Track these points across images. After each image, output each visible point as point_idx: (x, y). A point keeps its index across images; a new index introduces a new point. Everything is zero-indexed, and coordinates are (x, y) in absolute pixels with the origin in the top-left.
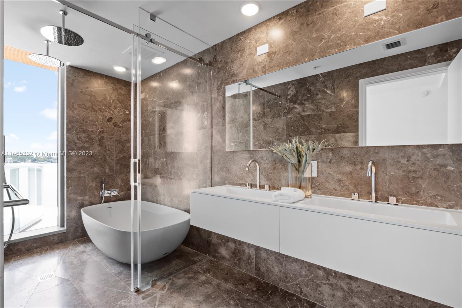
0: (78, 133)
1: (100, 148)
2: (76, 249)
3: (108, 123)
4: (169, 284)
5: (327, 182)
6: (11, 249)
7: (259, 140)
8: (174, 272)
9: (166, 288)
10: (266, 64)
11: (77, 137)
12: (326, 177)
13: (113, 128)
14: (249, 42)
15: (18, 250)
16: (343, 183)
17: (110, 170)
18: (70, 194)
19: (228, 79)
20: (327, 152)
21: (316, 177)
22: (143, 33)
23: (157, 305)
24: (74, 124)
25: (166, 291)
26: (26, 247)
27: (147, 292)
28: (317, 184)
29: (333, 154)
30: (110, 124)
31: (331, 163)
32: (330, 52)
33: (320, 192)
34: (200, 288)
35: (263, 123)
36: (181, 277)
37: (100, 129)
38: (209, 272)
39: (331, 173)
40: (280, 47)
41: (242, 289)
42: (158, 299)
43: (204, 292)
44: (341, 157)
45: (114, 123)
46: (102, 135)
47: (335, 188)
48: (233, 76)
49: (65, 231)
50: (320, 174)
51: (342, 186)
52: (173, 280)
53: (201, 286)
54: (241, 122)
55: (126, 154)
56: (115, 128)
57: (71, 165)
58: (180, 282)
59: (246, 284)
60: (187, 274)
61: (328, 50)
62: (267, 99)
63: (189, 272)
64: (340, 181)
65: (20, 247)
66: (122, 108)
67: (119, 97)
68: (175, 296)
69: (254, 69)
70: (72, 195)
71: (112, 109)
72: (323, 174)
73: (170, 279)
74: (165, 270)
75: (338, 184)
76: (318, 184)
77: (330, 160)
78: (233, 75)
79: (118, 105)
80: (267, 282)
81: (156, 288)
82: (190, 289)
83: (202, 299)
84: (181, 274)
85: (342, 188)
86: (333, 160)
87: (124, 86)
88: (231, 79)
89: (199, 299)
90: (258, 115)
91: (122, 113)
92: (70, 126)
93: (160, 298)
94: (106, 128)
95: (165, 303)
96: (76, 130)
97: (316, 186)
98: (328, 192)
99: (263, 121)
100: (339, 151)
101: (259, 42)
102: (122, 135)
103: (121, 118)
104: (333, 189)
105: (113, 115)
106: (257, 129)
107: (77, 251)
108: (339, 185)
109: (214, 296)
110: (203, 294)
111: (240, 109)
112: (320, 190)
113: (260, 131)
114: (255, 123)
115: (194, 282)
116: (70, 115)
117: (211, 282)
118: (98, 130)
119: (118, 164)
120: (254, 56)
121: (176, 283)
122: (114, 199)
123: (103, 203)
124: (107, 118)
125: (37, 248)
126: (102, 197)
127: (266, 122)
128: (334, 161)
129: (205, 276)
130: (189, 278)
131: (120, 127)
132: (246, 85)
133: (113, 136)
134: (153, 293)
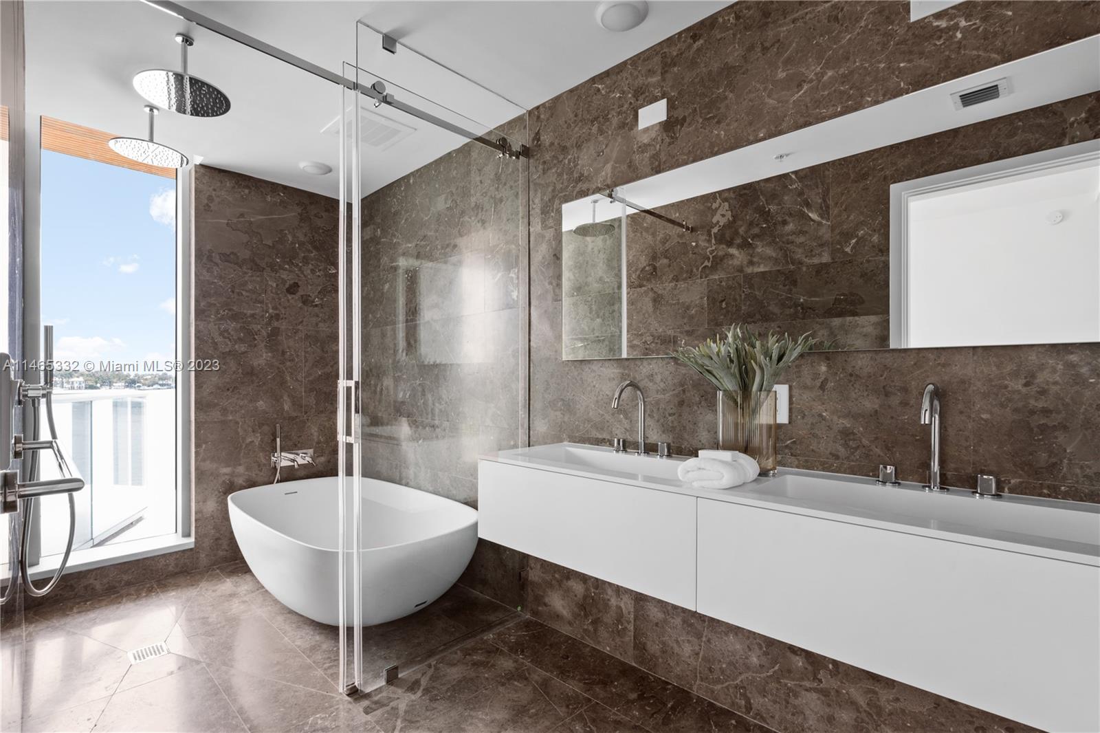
0: (220, 319)
1: (270, 354)
2: (217, 587)
3: (290, 297)
4: (428, 678)
5: (815, 436)
6: (72, 586)
7: (641, 335)
8: (440, 649)
9: (422, 688)
10: (660, 149)
11: (219, 328)
12: (812, 424)
13: (301, 308)
14: (620, 97)
15: (86, 587)
16: (854, 440)
17: (293, 405)
18: (204, 460)
19: (567, 187)
20: (814, 362)
21: (785, 424)
22: (367, 82)
23: (398, 728)
24: (212, 300)
25: (419, 693)
26: (105, 581)
27: (376, 695)
28: (789, 442)
29: (829, 367)
30: (293, 298)
31: (824, 391)
32: (821, 113)
33: (796, 462)
34: (501, 689)
35: (651, 294)
36: (455, 662)
37: (271, 311)
38: (522, 652)
39: (824, 414)
40: (695, 106)
41: (601, 696)
42: (401, 713)
43: (509, 700)
44: (851, 375)
45: (302, 296)
46: (276, 324)
47: (833, 452)
48: (580, 180)
49: (192, 546)
50: (797, 416)
51: (853, 448)
52: (437, 669)
53: (503, 685)
54: (599, 292)
55: (331, 369)
56: (306, 308)
57: (205, 394)
58: (454, 673)
59: (612, 682)
60: (470, 654)
61: (818, 110)
62: (661, 235)
63: (474, 650)
64: (847, 435)
65: (91, 581)
66: (321, 262)
67: (313, 237)
68: (441, 708)
69: (630, 162)
70: (208, 462)
71: (298, 265)
72: (803, 418)
73: (430, 666)
74: (419, 644)
75: (843, 442)
76: (792, 443)
77: (822, 382)
78: (580, 177)
79: (312, 255)
80: (663, 679)
81: (397, 686)
82: (477, 691)
83: (507, 716)
84: (456, 653)
85: (853, 453)
86: (829, 382)
87: (326, 211)
88: (574, 187)
89: (498, 717)
90: (639, 275)
91: (321, 272)
92: (202, 304)
93: (406, 712)
94: (285, 308)
95: (418, 725)
96: (217, 312)
97: (787, 446)
98: (815, 461)
99: (652, 289)
100: (846, 361)
101: (643, 96)
102: (320, 323)
103: (319, 285)
104: (830, 454)
105: (299, 276)
106: (638, 307)
107: (219, 593)
108: (846, 445)
109: (533, 711)
110: (509, 704)
111: (596, 260)
112: (795, 456)
113: (644, 312)
114: (633, 294)
115: (486, 675)
116: (202, 278)
117: (527, 674)
118: (267, 312)
119: (311, 390)
120: (632, 129)
121: (444, 675)
122: (302, 473)
123: (277, 482)
124: (287, 286)
125: (129, 584)
126: (275, 468)
127: (660, 292)
128: (833, 384)
129: (511, 661)
130: (476, 664)
131: (316, 306)
132: (611, 202)
133: (300, 327)
134: (390, 699)
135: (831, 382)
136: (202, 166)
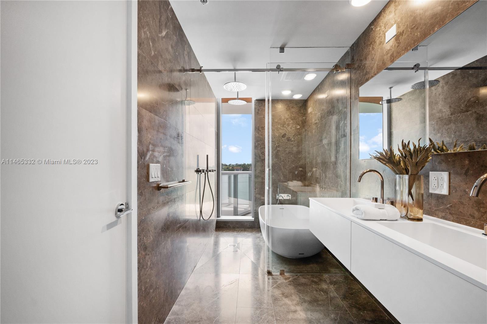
0: (261, 149)
1: (276, 159)
2: (256, 234)
3: (283, 139)
4: (293, 278)
5: (462, 203)
6: (226, 225)
7: (468, 141)
8: (305, 272)
9: (289, 280)
10: (394, 51)
11: (261, 151)
12: (461, 196)
13: (287, 142)
14: (379, 29)
15: (229, 226)
16: (483, 207)
17: (284, 177)
18: (256, 194)
19: (362, 78)
20: (462, 159)
21: (447, 195)
23: (274, 287)
24: (259, 143)
25: (287, 281)
26: (233, 225)
27: (275, 276)
28: (449, 206)
29: (470, 161)
30: (284, 139)
31: (467, 176)
32: (466, 5)
33: (452, 218)
34: (315, 292)
35: (475, 115)
36: (306, 278)
37: (277, 144)
38: (335, 285)
39: (467, 190)
40: (408, 23)
41: (354, 312)
42: (278, 283)
43: (314, 296)
44: (482, 166)
45: (287, 138)
46: (278, 149)
47: (472, 214)
49: (253, 221)
50: (453, 191)
51: (483, 213)
52: (298, 277)
53: (317, 291)
54: (439, 118)
55: (298, 164)
56: (288, 142)
57: (257, 173)
58: (303, 280)
59: (364, 310)
60: (313, 278)
61: (464, 4)
62: (483, 76)
63: (316, 277)
64: (480, 204)
65: (230, 225)
66: (294, 124)
67: (291, 116)
68: (290, 287)
69: (383, 61)
70: (258, 195)
71: (286, 127)
72: (456, 192)
73: (297, 275)
74: (299, 268)
75: (477, 208)
76: (450, 206)
77: (466, 171)
78: (366, 73)
79: (291, 122)
81: (283, 277)
82: (306, 288)
83: (309, 300)
84: (309, 275)
85: (482, 216)
86: (470, 171)
87: (296, 105)
89: (306, 299)
90: (466, 104)
91: (294, 128)
92: (256, 144)
93: (279, 284)
94: (281, 143)
95: (280, 288)
96: (261, 146)
97: (447, 208)
98: (462, 218)
99: (476, 112)
100: (479, 157)
101: (388, 26)
102: (294, 147)
103: (293, 133)
104: (470, 215)
105: (286, 131)
106: (466, 124)
107: (256, 236)
108: (478, 210)
109: (320, 303)
110: (313, 297)
111: (438, 100)
112: (452, 214)
113: (469, 127)
114: (462, 117)
115: (313, 286)
116: (256, 136)
117: (329, 292)
118: (275, 145)
119: (290, 172)
120: (384, 44)
121: (299, 280)
122: (287, 202)
123: (278, 204)
124: (282, 135)
125: (238, 228)
126: (278, 199)
127: (481, 113)
128: (472, 172)
129: (327, 286)
130: (313, 281)
131: (292, 141)
133: (286, 149)
134: (278, 279)
135: (471, 171)
136: (256, 100)
